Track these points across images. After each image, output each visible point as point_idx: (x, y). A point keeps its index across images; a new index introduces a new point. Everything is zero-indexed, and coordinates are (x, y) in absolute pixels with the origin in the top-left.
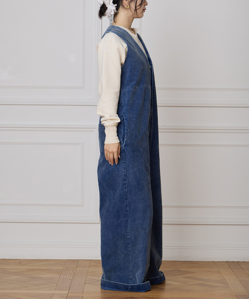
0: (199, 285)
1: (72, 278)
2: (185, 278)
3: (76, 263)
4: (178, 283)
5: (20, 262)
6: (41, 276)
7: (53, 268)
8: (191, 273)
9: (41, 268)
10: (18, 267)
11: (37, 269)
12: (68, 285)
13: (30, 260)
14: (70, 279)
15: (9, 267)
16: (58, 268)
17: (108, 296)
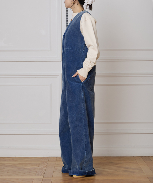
0: (124, 171)
2: (116, 167)
3: (48, 159)
4: (112, 170)
5: (13, 159)
7: (34, 162)
8: (119, 164)
9: (26, 162)
10: (12, 162)
11: (24, 163)
12: (43, 173)
14: (45, 169)
15: (6, 163)
16: (37, 162)
17: (68, 179)
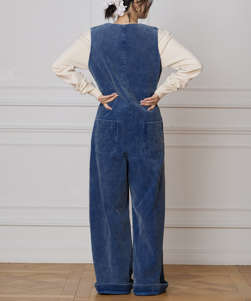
0: (208, 289)
1: (78, 283)
2: (194, 282)
3: (82, 266)
4: (187, 287)
5: (25, 266)
6: (47, 280)
8: (200, 277)
9: (47, 272)
10: (24, 271)
11: (43, 273)
12: (75, 290)
13: (36, 264)
14: (77, 284)
15: (15, 271)
16: (64, 272)
